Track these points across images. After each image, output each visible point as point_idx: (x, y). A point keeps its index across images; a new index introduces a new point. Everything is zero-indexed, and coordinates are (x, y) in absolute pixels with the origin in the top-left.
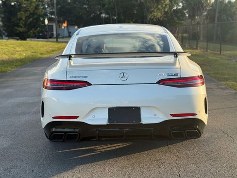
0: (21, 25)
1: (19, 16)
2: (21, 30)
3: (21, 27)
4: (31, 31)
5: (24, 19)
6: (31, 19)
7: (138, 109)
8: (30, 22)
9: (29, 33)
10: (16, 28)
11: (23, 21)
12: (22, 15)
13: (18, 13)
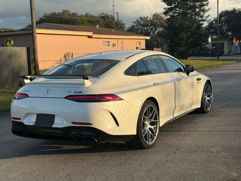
0: (182, 44)
1: (180, 37)
2: (182, 49)
3: (182, 47)
4: (191, 50)
5: (185, 39)
6: (192, 39)
7: (53, 116)
8: (191, 41)
9: (189, 52)
10: (177, 47)
11: (184, 40)
12: (184, 35)
13: (180, 34)
